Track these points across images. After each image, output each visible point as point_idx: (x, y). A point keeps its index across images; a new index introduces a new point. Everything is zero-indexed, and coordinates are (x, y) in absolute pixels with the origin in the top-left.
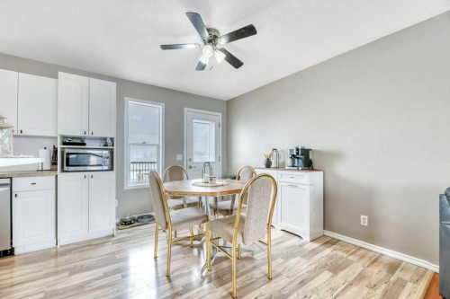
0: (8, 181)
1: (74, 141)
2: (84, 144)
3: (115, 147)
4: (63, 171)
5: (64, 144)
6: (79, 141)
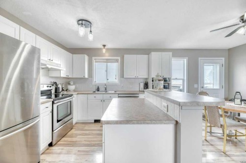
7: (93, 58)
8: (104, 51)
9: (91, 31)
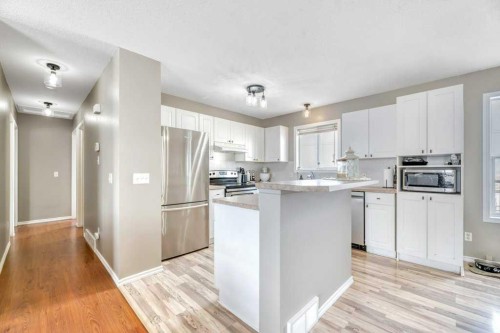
0: (362, 194)
1: (414, 160)
2: (425, 163)
3: (462, 166)
4: (402, 190)
5: (404, 164)
6: (418, 160)
7: (296, 128)
8: (307, 114)
9: (263, 97)
